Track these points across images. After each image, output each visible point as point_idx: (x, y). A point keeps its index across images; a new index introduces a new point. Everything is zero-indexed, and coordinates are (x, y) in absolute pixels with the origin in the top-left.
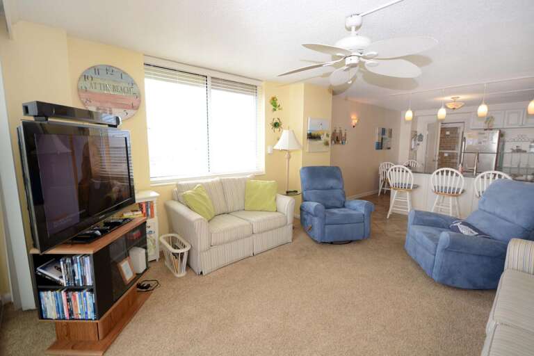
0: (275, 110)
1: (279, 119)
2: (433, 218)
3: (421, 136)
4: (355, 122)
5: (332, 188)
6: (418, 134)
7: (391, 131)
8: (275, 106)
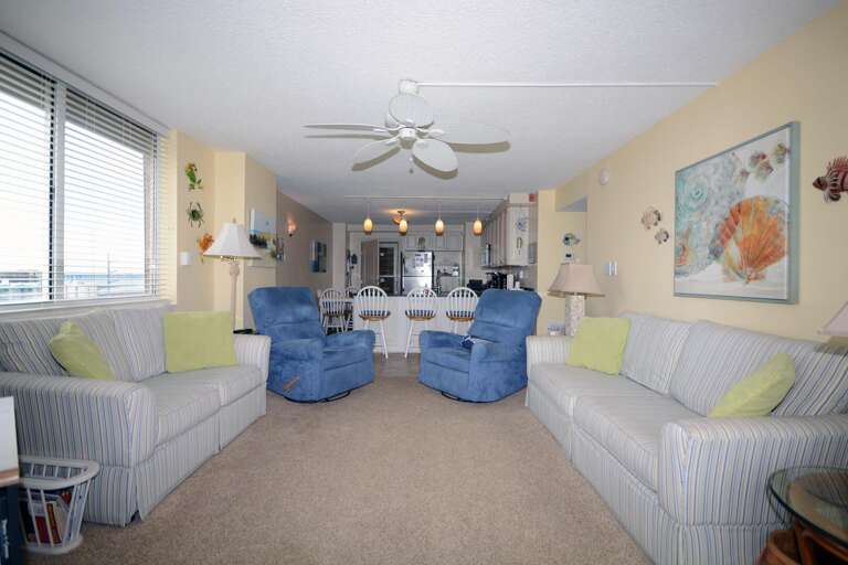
0: (192, 187)
1: (199, 205)
2: (443, 337)
3: (355, 257)
4: (291, 228)
5: (306, 320)
6: (352, 254)
7: (325, 246)
8: (193, 179)
